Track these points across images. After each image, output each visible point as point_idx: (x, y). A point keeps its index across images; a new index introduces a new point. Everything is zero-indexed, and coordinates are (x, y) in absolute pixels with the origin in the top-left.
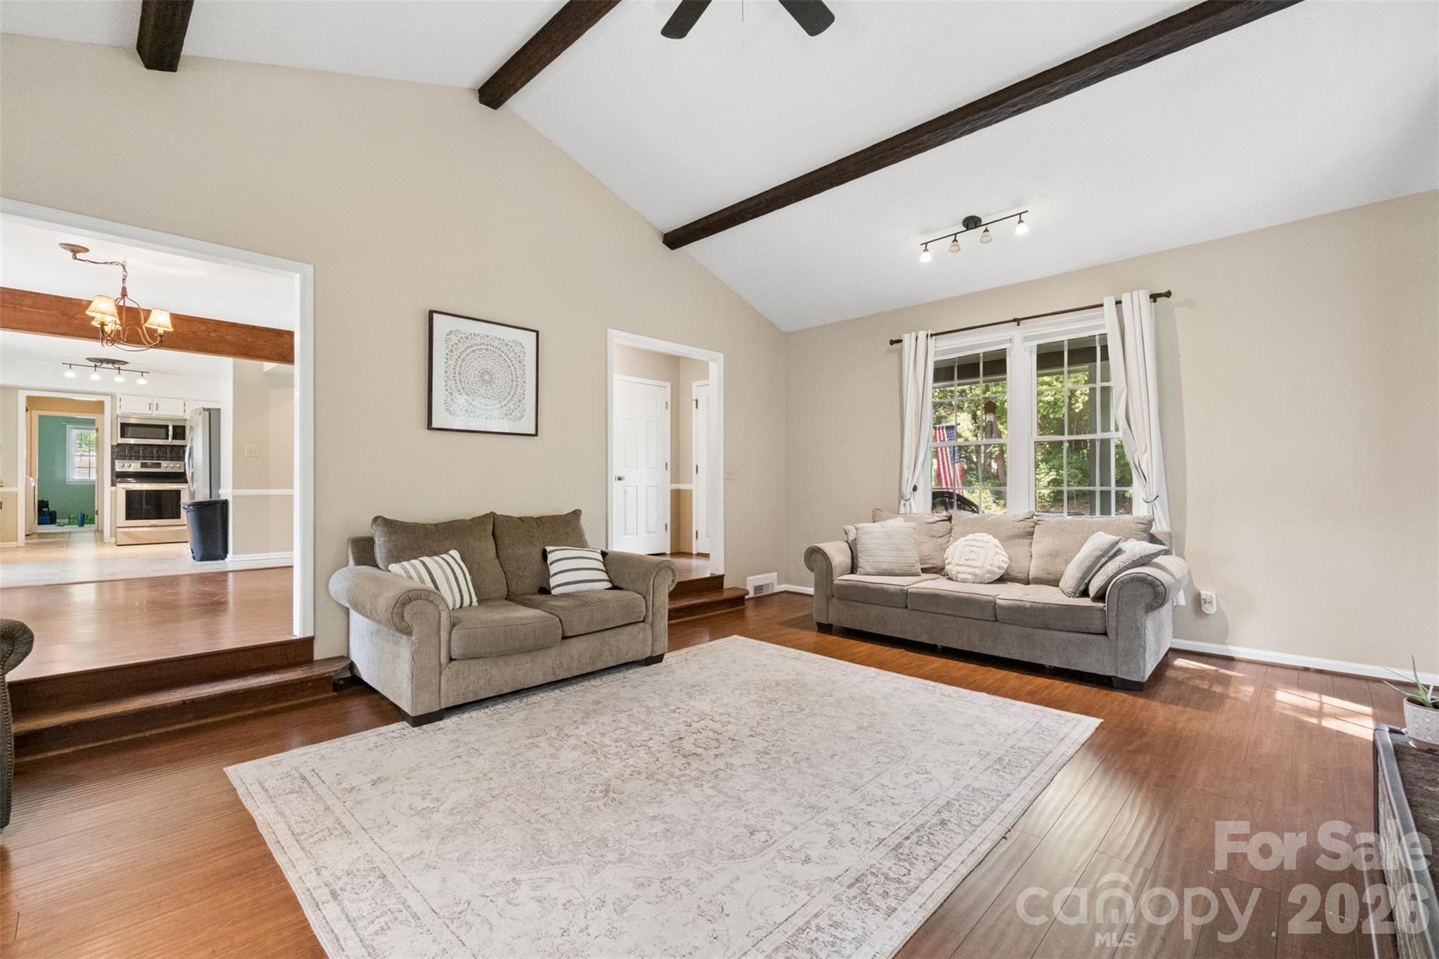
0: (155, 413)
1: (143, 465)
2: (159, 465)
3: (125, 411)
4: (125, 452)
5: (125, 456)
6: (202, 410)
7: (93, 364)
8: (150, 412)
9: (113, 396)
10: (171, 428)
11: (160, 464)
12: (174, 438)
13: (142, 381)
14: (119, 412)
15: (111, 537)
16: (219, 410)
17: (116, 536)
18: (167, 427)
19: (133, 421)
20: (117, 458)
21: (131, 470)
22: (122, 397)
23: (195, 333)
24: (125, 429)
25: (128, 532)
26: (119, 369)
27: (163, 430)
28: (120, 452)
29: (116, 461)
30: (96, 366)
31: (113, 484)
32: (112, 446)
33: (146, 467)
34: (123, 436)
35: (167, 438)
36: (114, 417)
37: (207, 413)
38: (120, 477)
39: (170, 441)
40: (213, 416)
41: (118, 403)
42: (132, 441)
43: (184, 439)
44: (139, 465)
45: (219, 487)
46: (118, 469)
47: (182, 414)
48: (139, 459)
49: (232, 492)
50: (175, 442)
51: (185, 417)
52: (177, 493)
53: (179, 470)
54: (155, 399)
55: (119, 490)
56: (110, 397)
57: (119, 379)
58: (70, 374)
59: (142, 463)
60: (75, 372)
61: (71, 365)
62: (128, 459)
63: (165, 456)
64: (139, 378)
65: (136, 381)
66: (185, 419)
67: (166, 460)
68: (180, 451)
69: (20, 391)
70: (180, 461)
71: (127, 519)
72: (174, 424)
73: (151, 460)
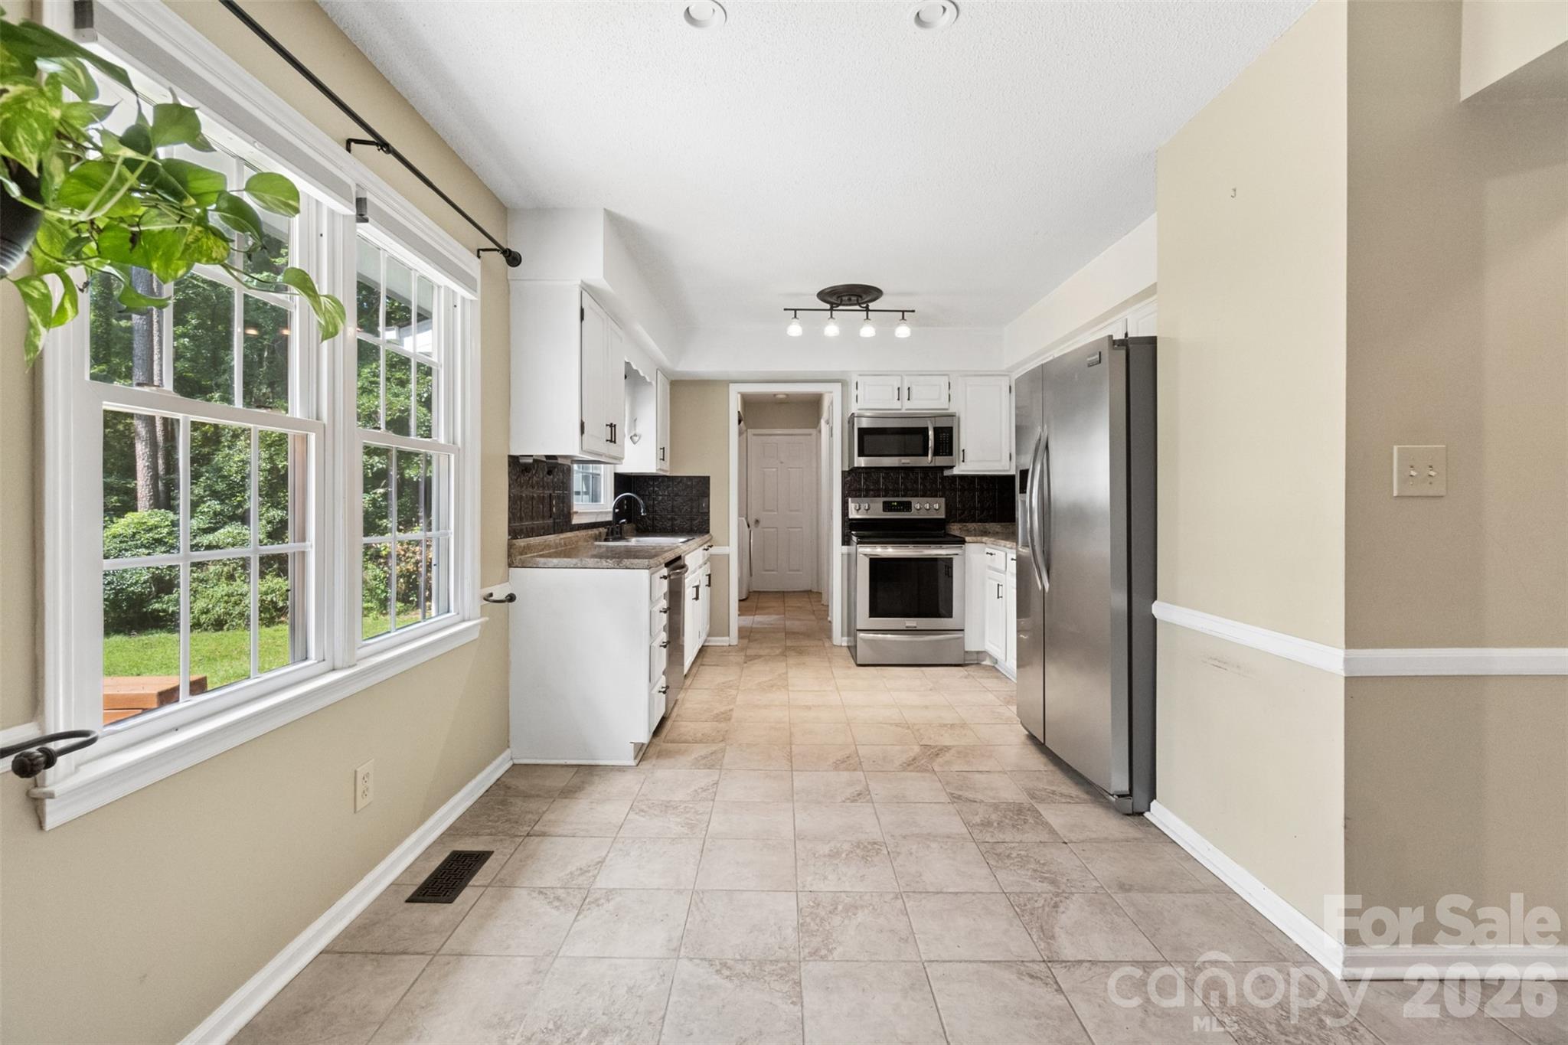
0: (906, 406)
1: (887, 507)
2: (907, 506)
3: (864, 407)
4: (859, 483)
5: (860, 490)
7: (829, 303)
8: (896, 405)
9: (844, 378)
10: (931, 433)
11: (910, 503)
12: (936, 453)
13: (903, 331)
14: (854, 409)
15: (842, 636)
16: (1150, 342)
18: (926, 429)
19: (877, 424)
20: (850, 495)
21: (870, 515)
22: (860, 380)
24: (869, 439)
25: (873, 641)
26: (868, 307)
27: (919, 438)
28: (857, 483)
29: (849, 500)
30: (832, 307)
31: (847, 544)
32: (843, 472)
33: (890, 510)
34: (859, 455)
35: (924, 455)
36: (848, 419)
37: (1122, 353)
38: (856, 531)
39: (928, 460)
40: (1134, 358)
41: (854, 392)
42: (874, 462)
43: (951, 454)
44: (881, 506)
46: (853, 515)
47: (947, 407)
48: (879, 496)
49: (1347, 661)
50: (941, 461)
51: (951, 411)
52: (948, 563)
53: (943, 517)
54: (906, 379)
55: (860, 557)
56: (839, 386)
57: (868, 331)
58: (795, 329)
59: (884, 503)
60: (801, 324)
61: (795, 310)
62: (864, 497)
63: (917, 490)
64: (898, 325)
65: (894, 331)
66: (952, 416)
67: (916, 496)
68: (936, 478)
69: (732, 386)
70: (936, 496)
71: (870, 617)
72: (938, 425)
73: (898, 496)
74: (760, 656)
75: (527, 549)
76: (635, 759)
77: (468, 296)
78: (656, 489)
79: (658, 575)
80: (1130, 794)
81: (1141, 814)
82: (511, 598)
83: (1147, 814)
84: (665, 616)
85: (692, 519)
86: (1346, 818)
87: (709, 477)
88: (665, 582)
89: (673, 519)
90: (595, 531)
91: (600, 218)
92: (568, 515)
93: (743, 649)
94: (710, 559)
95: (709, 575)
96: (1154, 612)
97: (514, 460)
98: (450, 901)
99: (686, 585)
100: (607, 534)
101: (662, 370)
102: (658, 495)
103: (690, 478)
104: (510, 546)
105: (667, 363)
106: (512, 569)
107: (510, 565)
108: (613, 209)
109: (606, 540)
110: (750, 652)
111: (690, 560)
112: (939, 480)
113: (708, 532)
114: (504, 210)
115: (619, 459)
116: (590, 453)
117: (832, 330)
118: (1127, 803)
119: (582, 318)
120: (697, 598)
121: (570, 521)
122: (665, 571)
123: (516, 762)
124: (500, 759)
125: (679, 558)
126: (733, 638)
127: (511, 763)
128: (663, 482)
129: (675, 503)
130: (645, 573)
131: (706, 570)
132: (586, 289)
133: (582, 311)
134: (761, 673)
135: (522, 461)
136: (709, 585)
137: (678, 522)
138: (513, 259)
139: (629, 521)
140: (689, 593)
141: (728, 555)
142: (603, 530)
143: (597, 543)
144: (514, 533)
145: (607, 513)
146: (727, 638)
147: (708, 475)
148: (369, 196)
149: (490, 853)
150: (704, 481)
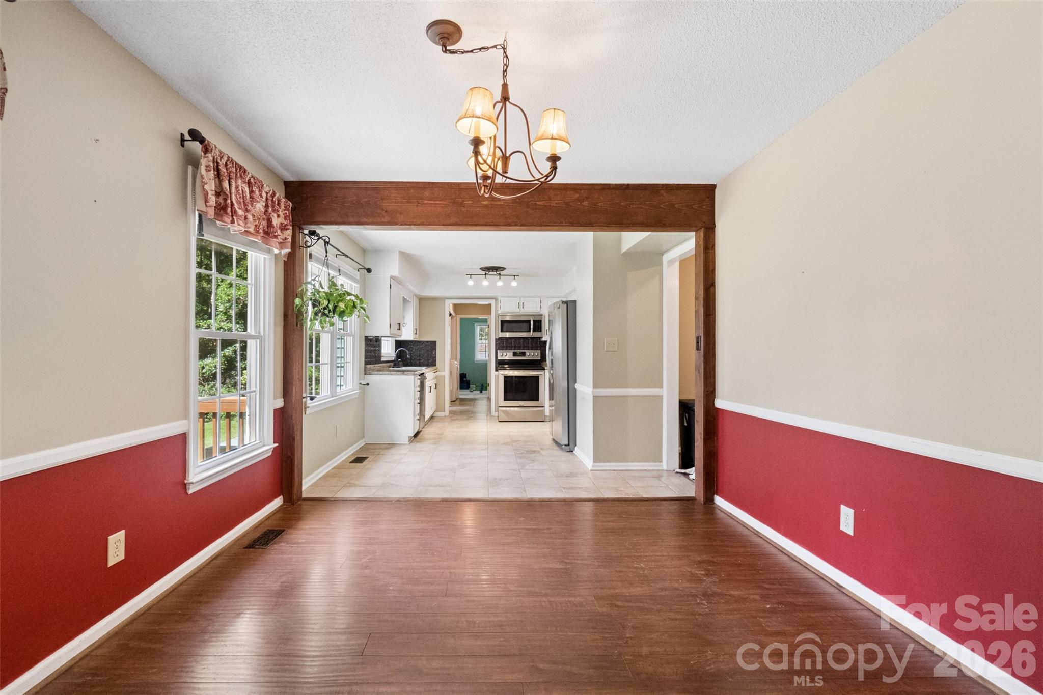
0: (523, 311)
1: (515, 354)
2: (523, 354)
3: (504, 311)
4: (503, 344)
5: (503, 347)
6: (561, 303)
7: (484, 273)
8: (518, 310)
9: (496, 299)
10: (532, 323)
11: (525, 353)
12: (534, 331)
13: (514, 284)
14: (499, 312)
15: (495, 411)
16: (575, 302)
17: (498, 411)
18: (529, 322)
19: (508, 318)
20: (499, 350)
21: (507, 358)
22: (502, 299)
23: (568, 204)
24: (505, 325)
25: (505, 411)
26: (500, 275)
27: (526, 324)
28: (502, 344)
29: (498, 351)
30: (485, 274)
31: (496, 370)
32: (496, 339)
33: (516, 356)
34: (502, 331)
35: (530, 332)
36: (498, 316)
37: (565, 305)
38: (501, 364)
39: (531, 334)
40: (570, 307)
41: (499, 305)
42: (507, 335)
43: (541, 331)
44: (512, 354)
45: (575, 382)
46: (499, 358)
47: (539, 311)
48: (512, 350)
49: (593, 392)
50: (537, 335)
51: (541, 313)
52: (537, 378)
53: (540, 359)
54: (522, 299)
55: (500, 375)
56: (494, 300)
57: (500, 283)
58: (470, 283)
59: (514, 353)
60: (473, 281)
61: (471, 275)
62: (506, 350)
63: (529, 347)
64: (512, 281)
65: (510, 284)
66: (541, 315)
67: (529, 350)
68: (537, 342)
69: (446, 300)
70: (537, 350)
71: (504, 400)
72: (535, 319)
73: (520, 349)
74: (458, 419)
75: (370, 369)
76: (409, 441)
77: (356, 285)
78: (412, 346)
79: (416, 378)
80: (569, 445)
81: (572, 451)
82: (368, 384)
83: (574, 452)
84: (419, 393)
85: (428, 360)
86: (593, 431)
87: (436, 341)
88: (419, 381)
89: (419, 360)
90: (389, 364)
91: (398, 254)
92: (380, 357)
93: (451, 417)
94: (436, 377)
95: (436, 384)
96: (576, 387)
97: (366, 337)
98: (361, 463)
99: (426, 385)
100: (394, 365)
101: (416, 295)
102: (413, 349)
103: (427, 341)
104: (365, 367)
105: (417, 292)
106: (366, 376)
107: (365, 374)
108: (403, 250)
109: (393, 367)
110: (454, 418)
111: (427, 375)
112: (538, 343)
113: (435, 365)
114: (364, 251)
115: (400, 335)
116: (393, 334)
117: (485, 283)
118: (568, 448)
119: (390, 288)
120: (430, 392)
121: (380, 359)
122: (419, 377)
123: (367, 443)
124: (360, 442)
125: (423, 373)
126: (447, 413)
127: (364, 444)
128: (415, 343)
129: (421, 353)
130: (413, 377)
131: (434, 381)
132: (392, 277)
133: (390, 285)
134: (457, 424)
135: (369, 338)
136: (436, 388)
137: (422, 361)
138: (369, 271)
139: (402, 361)
140: (427, 389)
141: (444, 376)
142: (392, 364)
143: (390, 369)
144: (366, 363)
145: (393, 357)
146: (444, 413)
147: (435, 340)
148: (341, 268)
149: (368, 457)
150: (434, 343)
